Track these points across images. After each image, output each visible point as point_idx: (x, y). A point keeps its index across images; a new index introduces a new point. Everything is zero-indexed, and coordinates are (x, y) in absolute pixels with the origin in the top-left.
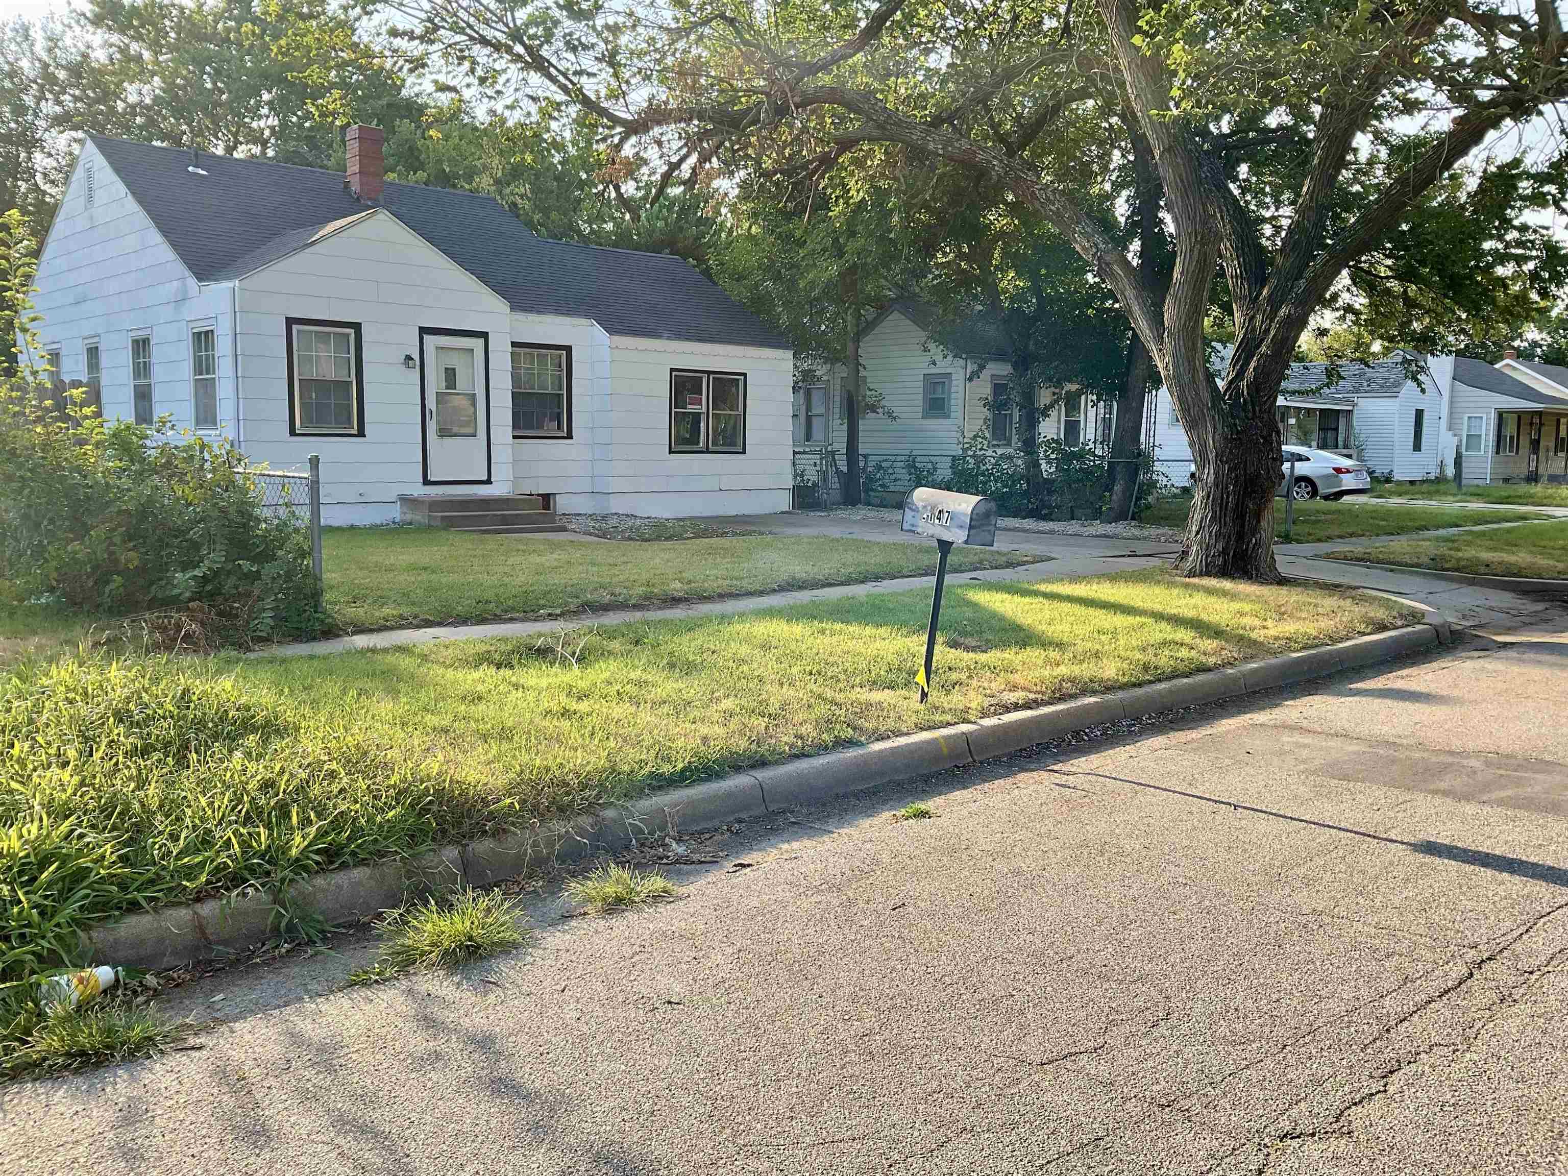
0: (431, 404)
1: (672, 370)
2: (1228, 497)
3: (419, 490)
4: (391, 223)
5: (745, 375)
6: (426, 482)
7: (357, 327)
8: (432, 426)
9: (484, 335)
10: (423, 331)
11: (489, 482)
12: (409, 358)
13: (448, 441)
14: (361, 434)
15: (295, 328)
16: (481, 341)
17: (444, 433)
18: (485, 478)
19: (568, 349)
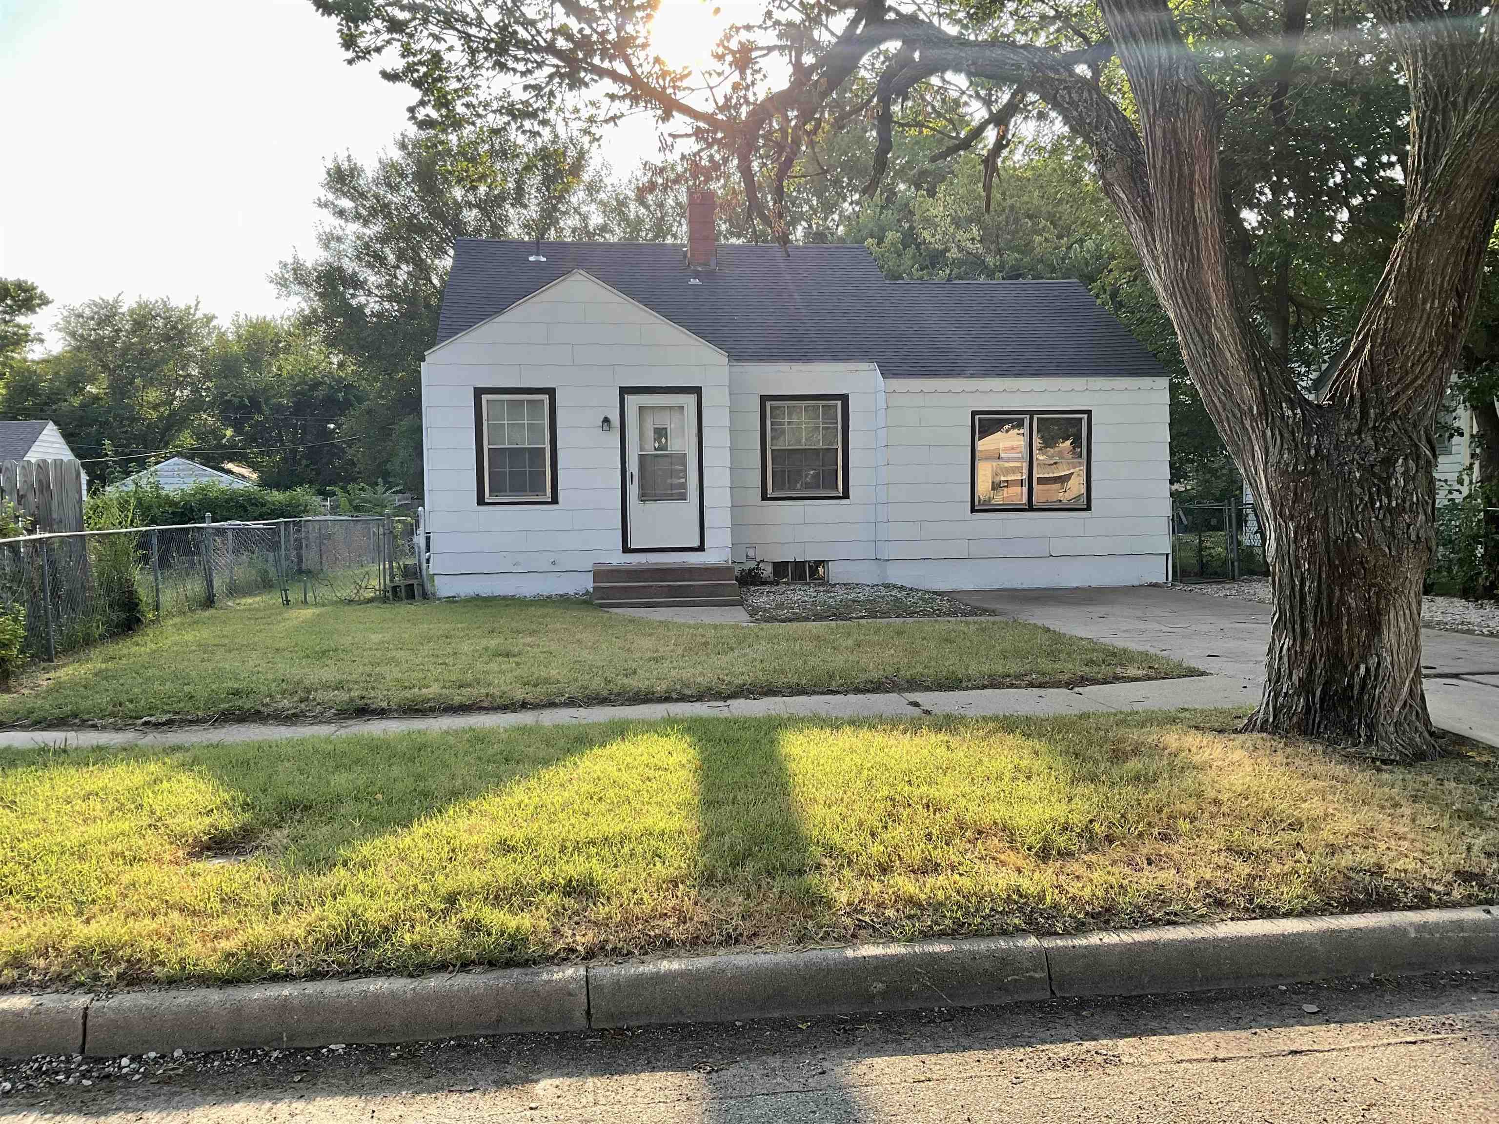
0: (633, 467)
1: (974, 413)
2: (1302, 584)
3: (618, 559)
4: (590, 283)
5: (1089, 413)
6: (626, 549)
7: (551, 392)
8: (633, 490)
9: (697, 391)
10: (624, 391)
11: (701, 548)
12: (606, 420)
13: (651, 506)
14: (555, 501)
15: (485, 398)
16: (692, 398)
17: (644, 497)
18: (696, 544)
19: (844, 399)
